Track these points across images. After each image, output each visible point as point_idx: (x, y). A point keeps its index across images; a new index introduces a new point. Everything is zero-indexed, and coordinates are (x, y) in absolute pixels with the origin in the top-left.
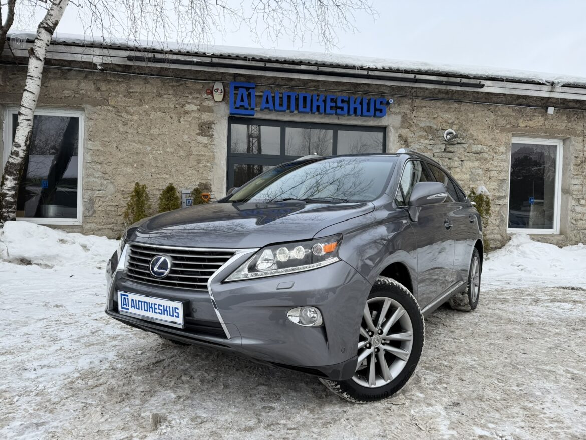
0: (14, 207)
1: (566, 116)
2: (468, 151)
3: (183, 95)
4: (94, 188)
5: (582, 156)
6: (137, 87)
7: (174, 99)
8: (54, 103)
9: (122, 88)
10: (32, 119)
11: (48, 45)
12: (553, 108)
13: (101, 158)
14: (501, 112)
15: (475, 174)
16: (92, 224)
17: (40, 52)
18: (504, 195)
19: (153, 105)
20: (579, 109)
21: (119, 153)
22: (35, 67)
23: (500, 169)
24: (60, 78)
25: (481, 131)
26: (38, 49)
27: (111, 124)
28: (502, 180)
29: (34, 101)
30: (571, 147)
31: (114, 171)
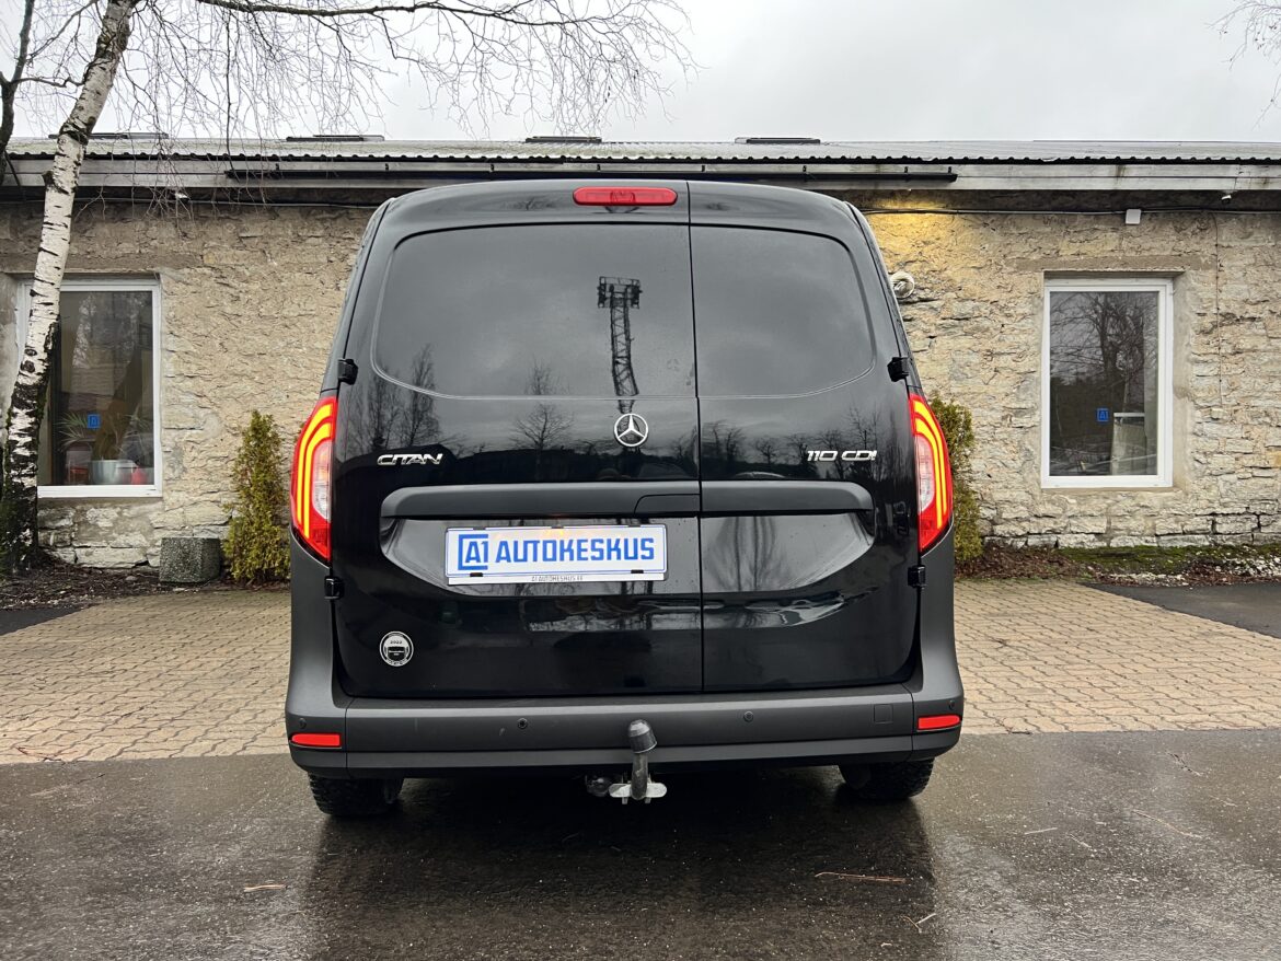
0: (31, 465)
1: (1171, 226)
2: (942, 316)
3: (344, 236)
4: (181, 426)
5: (1215, 311)
6: (255, 227)
7: (326, 245)
8: (104, 268)
9: (229, 229)
10: (56, 304)
11: (78, 164)
12: (1139, 211)
13: (194, 368)
14: (1018, 228)
15: (962, 363)
16: (181, 494)
17: (66, 179)
18: (1030, 405)
19: (287, 260)
20: (1202, 208)
21: (225, 356)
22: (58, 207)
23: (1018, 351)
24: (113, 220)
25: (972, 270)
26: (62, 172)
27: (209, 302)
28: (1026, 373)
29: (58, 268)
30: (1188, 293)
31: (217, 391)
